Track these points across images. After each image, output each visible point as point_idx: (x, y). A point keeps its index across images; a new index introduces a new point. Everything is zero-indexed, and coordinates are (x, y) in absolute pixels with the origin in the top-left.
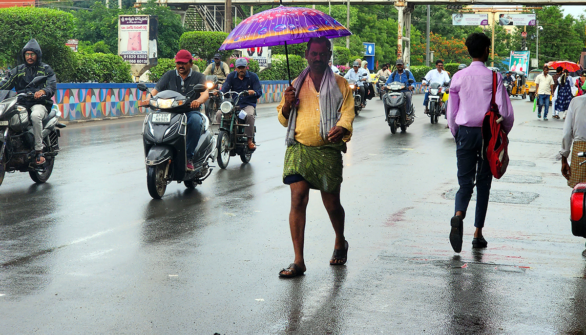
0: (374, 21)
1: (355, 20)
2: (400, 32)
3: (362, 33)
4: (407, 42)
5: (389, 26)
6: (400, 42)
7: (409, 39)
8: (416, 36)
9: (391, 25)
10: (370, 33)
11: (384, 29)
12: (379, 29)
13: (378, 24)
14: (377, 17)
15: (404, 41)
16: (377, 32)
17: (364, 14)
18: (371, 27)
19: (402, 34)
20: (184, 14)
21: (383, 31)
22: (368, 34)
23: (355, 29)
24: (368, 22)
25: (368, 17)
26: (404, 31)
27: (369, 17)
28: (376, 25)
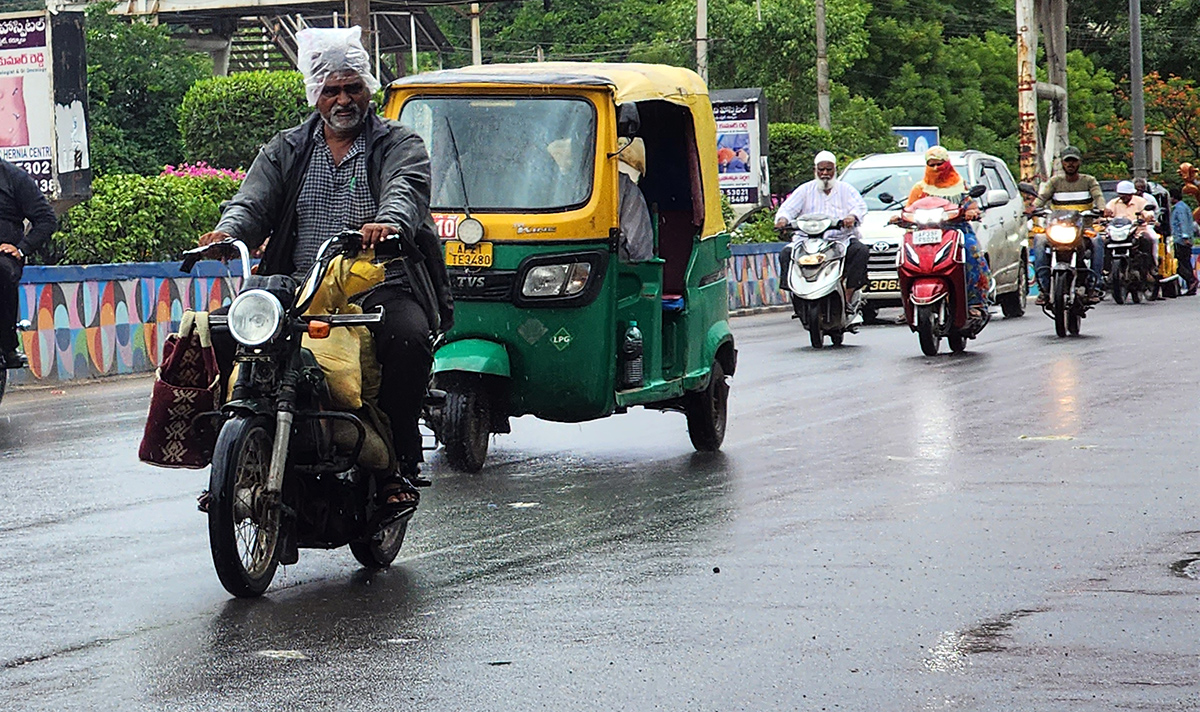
0: (933, 47)
1: (857, 41)
2: (1026, 67)
3: (890, 94)
4: (1056, 101)
5: (989, 61)
6: (1027, 104)
7: (1060, 91)
8: (1097, 90)
9: (996, 59)
10: (921, 91)
11: (973, 75)
12: (953, 74)
13: (946, 55)
14: (939, 29)
15: (1041, 97)
16: (947, 84)
17: (894, 21)
18: (924, 69)
19: (1034, 73)
20: (222, 51)
21: (966, 80)
22: (912, 92)
23: (863, 78)
24: (912, 50)
25: (908, 33)
26: (1041, 62)
27: (911, 32)
28: (939, 61)
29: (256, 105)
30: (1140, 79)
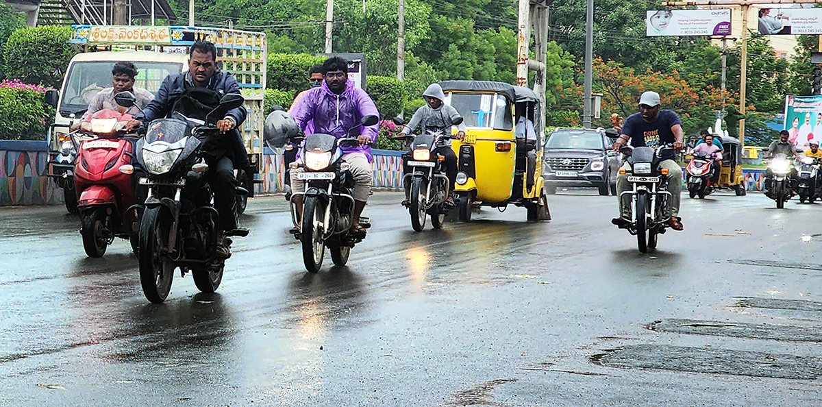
0: (468, 35)
1: (423, 28)
2: (523, 50)
3: (441, 62)
4: (539, 72)
5: (501, 44)
6: (522, 72)
7: (543, 65)
8: (564, 66)
9: (505, 44)
10: (461, 62)
11: (490, 53)
12: (480, 52)
13: (476, 41)
14: (472, 24)
15: (530, 69)
16: (475, 58)
17: (444, 18)
18: (461, 48)
19: (527, 53)
20: (34, 11)
21: (486, 56)
22: (456, 62)
23: (425, 51)
24: (455, 36)
25: (453, 25)
26: (531, 47)
27: (455, 25)
28: (471, 44)
29: (52, 46)
30: (591, 60)
